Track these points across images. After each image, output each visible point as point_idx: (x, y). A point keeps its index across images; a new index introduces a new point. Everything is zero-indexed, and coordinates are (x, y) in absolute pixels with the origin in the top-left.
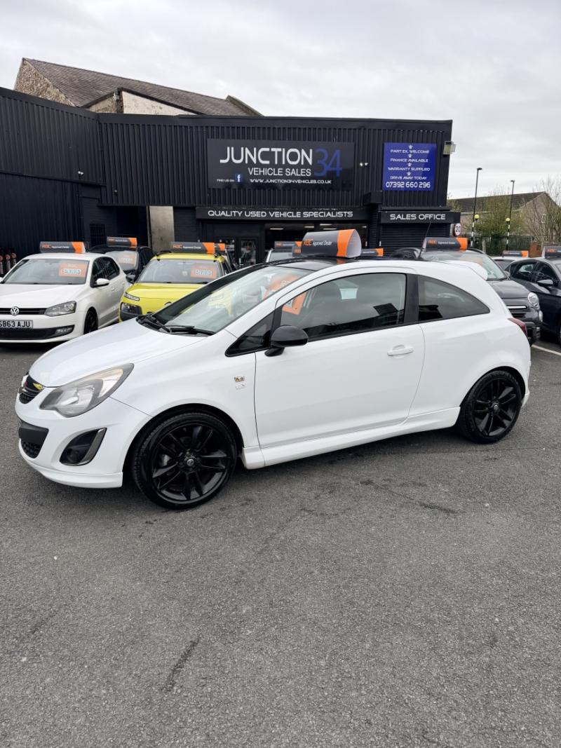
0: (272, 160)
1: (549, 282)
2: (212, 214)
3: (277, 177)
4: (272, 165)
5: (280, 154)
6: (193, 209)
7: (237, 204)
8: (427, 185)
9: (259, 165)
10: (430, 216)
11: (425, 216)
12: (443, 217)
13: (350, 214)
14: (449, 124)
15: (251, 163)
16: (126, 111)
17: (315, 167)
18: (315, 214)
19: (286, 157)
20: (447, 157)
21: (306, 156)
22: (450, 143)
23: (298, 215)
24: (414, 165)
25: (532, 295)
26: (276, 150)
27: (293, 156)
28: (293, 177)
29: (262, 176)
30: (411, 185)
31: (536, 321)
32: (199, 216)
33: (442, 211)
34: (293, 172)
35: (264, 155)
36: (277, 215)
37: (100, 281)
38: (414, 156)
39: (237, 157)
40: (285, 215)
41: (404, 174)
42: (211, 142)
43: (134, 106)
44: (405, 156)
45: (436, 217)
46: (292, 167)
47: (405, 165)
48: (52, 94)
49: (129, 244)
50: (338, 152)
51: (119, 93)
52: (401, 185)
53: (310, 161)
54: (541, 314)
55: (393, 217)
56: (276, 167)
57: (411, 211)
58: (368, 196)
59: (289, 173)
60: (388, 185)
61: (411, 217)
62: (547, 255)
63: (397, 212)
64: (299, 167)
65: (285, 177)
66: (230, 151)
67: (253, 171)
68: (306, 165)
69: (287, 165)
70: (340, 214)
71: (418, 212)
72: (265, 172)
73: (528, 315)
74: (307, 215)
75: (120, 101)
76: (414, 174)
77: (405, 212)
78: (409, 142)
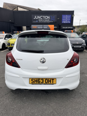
0: (43, 18)
6: (29, 27)
8: (70, 22)
9: (40, 19)
11: (69, 28)
12: (72, 28)
14: (73, 11)
15: (39, 19)
16: (19, 10)
19: (45, 18)
20: (73, 17)
22: (74, 15)
24: (67, 19)
26: (43, 16)
27: (46, 17)
28: (46, 21)
29: (41, 21)
30: (67, 22)
33: (72, 27)
35: (41, 17)
37: (6, 38)
38: (67, 17)
39: (37, 18)
41: (65, 20)
42: (32, 15)
43: (20, 9)
44: (66, 17)
45: (71, 28)
46: (46, 19)
47: (66, 19)
48: (8, 8)
50: (54, 17)
51: (17, 7)
52: (65, 22)
53: (49, 18)
55: (63, 28)
57: (66, 27)
58: (59, 24)
59: (46, 20)
60: (63, 22)
63: (64, 27)
64: (47, 19)
65: (45, 21)
66: (36, 17)
67: (39, 20)
68: (48, 19)
69: (45, 19)
71: (68, 27)
72: (42, 20)
75: (17, 9)
76: (67, 20)
77: (65, 27)
78: (66, 14)
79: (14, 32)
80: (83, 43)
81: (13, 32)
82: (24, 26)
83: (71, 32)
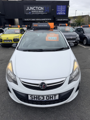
0: (36, 9)
1: (82, 32)
2: (25, 20)
3: (37, 13)
4: (36, 10)
5: (37, 8)
6: (22, 19)
7: (30, 18)
8: (65, 14)
9: (33, 10)
10: (65, 20)
11: (64, 20)
13: (51, 19)
14: (69, 1)
15: (32, 10)
17: (44, 10)
18: (44, 20)
19: (39, 9)
20: (68, 8)
21: (42, 8)
22: (69, 5)
23: (41, 20)
24: (62, 10)
25: (78, 35)
26: (37, 7)
27: (40, 8)
28: (40, 12)
29: (34, 12)
30: (62, 14)
31: (78, 40)
32: (23, 20)
33: (67, 19)
34: (40, 11)
35: (35, 8)
36: (37, 20)
38: (62, 8)
39: (29, 9)
40: (39, 20)
41: (60, 11)
42: (24, 6)
44: (60, 8)
45: (66, 20)
46: (40, 10)
47: (60, 10)
49: (9, 26)
50: (48, 7)
52: (60, 14)
53: (43, 9)
54: (79, 39)
55: (58, 20)
56: (37, 11)
58: (53, 16)
60: (58, 14)
61: (61, 20)
62: (83, 27)
64: (41, 10)
66: (28, 8)
67: (32, 11)
69: (39, 10)
70: (49, 19)
71: (63, 19)
72: (35, 11)
73: (77, 39)
74: (43, 20)
76: (62, 11)
77: (60, 19)
78: (61, 5)
79: (6, 25)
80: (77, 38)
81: (4, 26)
82: (17, 18)
83: (65, 26)
